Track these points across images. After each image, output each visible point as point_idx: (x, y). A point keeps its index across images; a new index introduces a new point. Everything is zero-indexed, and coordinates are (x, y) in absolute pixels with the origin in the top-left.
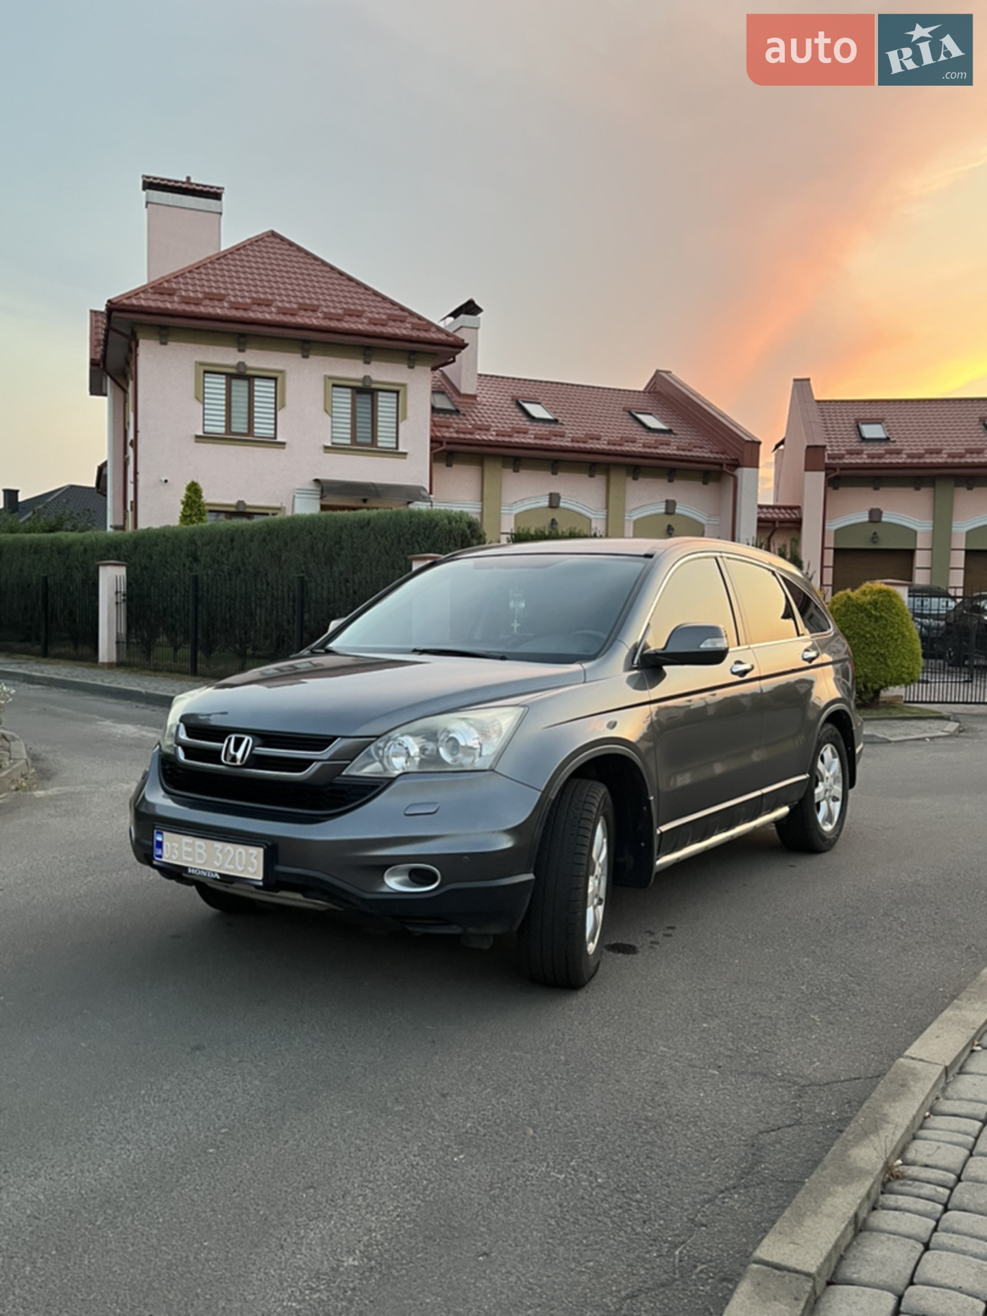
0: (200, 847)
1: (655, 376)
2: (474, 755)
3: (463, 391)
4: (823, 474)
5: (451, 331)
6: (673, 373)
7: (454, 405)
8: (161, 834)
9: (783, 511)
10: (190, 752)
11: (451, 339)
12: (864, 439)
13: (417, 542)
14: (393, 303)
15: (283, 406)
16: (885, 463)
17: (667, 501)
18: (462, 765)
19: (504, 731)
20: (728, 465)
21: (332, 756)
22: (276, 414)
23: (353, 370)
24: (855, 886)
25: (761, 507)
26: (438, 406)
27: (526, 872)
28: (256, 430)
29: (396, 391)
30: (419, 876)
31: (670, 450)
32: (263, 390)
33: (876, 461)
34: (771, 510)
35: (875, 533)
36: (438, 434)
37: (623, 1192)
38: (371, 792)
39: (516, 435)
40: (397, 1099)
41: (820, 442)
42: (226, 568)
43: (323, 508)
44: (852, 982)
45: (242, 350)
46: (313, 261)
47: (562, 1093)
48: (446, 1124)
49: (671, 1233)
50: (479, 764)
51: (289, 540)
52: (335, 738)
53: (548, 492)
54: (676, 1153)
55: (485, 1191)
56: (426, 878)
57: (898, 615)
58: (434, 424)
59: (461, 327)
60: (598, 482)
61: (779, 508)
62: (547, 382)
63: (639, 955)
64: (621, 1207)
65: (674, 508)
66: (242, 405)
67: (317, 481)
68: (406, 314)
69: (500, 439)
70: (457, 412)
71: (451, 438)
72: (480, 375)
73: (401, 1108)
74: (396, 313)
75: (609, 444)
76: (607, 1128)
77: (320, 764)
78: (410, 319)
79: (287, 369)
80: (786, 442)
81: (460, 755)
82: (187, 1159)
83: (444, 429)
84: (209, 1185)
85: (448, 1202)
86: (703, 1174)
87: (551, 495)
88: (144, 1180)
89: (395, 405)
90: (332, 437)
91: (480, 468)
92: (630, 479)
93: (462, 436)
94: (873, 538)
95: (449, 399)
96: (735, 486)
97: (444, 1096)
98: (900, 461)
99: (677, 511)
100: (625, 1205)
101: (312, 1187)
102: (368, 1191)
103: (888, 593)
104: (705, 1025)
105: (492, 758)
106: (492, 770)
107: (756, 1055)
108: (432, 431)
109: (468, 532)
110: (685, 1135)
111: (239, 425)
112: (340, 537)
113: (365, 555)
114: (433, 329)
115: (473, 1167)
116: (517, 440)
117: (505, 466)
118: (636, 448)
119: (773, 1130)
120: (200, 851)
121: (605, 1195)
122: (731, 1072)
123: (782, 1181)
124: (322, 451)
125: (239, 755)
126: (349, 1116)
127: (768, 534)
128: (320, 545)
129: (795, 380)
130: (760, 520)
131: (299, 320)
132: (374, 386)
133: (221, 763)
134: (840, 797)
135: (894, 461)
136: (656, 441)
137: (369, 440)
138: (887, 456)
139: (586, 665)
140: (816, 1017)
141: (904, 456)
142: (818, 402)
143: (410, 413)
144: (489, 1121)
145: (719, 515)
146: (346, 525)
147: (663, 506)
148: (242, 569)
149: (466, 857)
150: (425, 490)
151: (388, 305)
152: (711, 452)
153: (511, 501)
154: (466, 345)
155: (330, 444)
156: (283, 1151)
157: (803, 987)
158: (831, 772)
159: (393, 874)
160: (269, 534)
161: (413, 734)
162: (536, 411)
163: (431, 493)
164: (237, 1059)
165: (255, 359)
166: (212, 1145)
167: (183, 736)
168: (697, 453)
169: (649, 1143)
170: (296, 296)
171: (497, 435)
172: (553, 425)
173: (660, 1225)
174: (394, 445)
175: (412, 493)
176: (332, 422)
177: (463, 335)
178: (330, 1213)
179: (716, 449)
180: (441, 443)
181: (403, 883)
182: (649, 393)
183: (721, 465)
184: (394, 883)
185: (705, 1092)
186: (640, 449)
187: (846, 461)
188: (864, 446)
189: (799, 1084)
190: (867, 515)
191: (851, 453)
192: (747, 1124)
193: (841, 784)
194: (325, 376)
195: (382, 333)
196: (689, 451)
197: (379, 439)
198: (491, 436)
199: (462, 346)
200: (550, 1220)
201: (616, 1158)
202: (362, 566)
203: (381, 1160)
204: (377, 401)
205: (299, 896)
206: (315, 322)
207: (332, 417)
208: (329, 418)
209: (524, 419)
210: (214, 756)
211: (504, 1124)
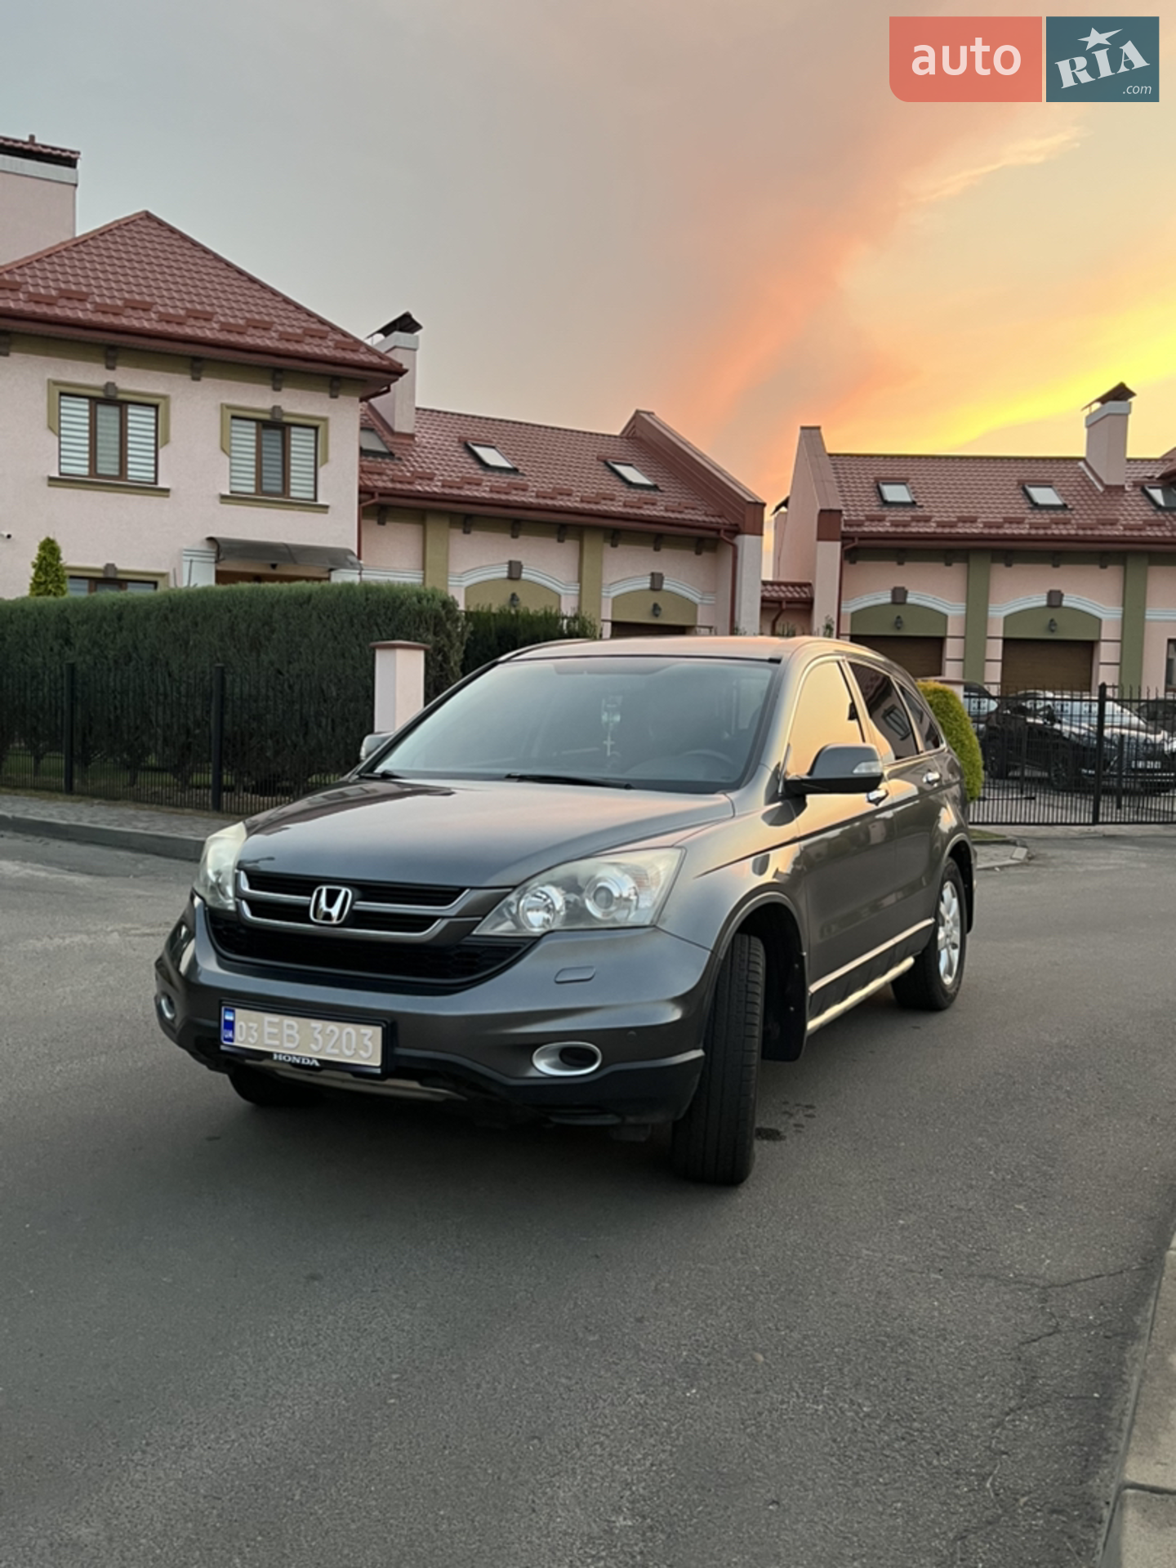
0: (290, 1027)
1: (634, 418)
2: (629, 909)
3: (397, 429)
4: (838, 544)
5: (382, 350)
6: (657, 414)
7: (387, 447)
8: (233, 1011)
9: (791, 589)
10: (257, 907)
11: (385, 363)
12: (886, 503)
13: (377, 625)
14: (310, 314)
15: (166, 442)
16: (911, 533)
17: (653, 574)
18: (614, 920)
19: (663, 879)
20: (726, 531)
21: (460, 912)
22: (156, 452)
23: (260, 398)
24: (996, 1049)
25: (765, 583)
26: (365, 447)
27: (696, 1048)
28: (130, 473)
29: (315, 427)
30: (571, 1057)
31: (657, 512)
32: (140, 421)
33: (900, 529)
34: (776, 588)
35: (899, 617)
36: (369, 483)
37: (897, 1421)
38: (511, 955)
39: (467, 486)
40: (586, 1328)
41: (836, 505)
42: (111, 654)
43: (221, 577)
44: (1043, 1164)
45: (111, 368)
46: (203, 255)
47: (776, 1310)
48: (658, 1354)
49: (972, 1464)
50: (633, 918)
51: (199, 619)
52: (462, 889)
53: (507, 560)
54: (938, 1373)
55: (740, 1429)
56: (586, 1058)
57: (956, 720)
58: (363, 470)
59: (395, 347)
60: (569, 548)
61: (779, 584)
62: (501, 421)
63: (788, 1141)
64: (903, 1439)
65: (661, 583)
66: (111, 438)
67: (211, 539)
68: (326, 328)
69: (447, 491)
70: (391, 455)
71: (385, 488)
72: (418, 409)
73: (596, 1337)
74: (314, 326)
75: (582, 501)
76: (847, 1348)
77: (445, 922)
78: (332, 336)
79: (172, 394)
80: (790, 504)
81: (613, 908)
82: (368, 1412)
83: (376, 477)
84: (411, 1443)
85: (702, 1445)
86: (979, 1395)
87: (510, 563)
88: (328, 1442)
89: (313, 445)
90: (231, 484)
91: (421, 527)
92: (607, 546)
93: (399, 486)
94: (896, 623)
95: (380, 438)
96: (735, 558)
97: (640, 1320)
98: (928, 530)
99: (665, 587)
100: (907, 1436)
101: (534, 1437)
102: (602, 1439)
103: (944, 693)
104: (901, 1222)
105: (652, 913)
106: (653, 926)
107: (975, 1255)
108: (360, 478)
109: (443, 613)
110: (939, 1351)
111: (108, 465)
112: (271, 617)
113: (306, 640)
114: (363, 349)
115: (712, 1404)
116: (468, 493)
117: (453, 525)
118: (616, 508)
119: (1034, 1341)
120: (290, 1032)
121: (879, 1426)
122: (956, 1275)
123: (1068, 1398)
124: (217, 501)
125: (335, 911)
126: (538, 1351)
127: (773, 617)
128: (243, 626)
129: (803, 428)
130: (764, 600)
131: (188, 331)
132: (286, 419)
133: (310, 922)
134: (958, 942)
135: (921, 530)
136: (639, 499)
137: (279, 489)
138: (914, 524)
139: (733, 796)
140: (1021, 1207)
141: (934, 525)
142: (831, 455)
143: (332, 454)
144: (706, 1347)
145: (714, 592)
146: (278, 601)
147: (648, 580)
148: (134, 655)
149: (632, 1033)
150: (353, 554)
151: (303, 317)
152: (707, 515)
153: (459, 570)
154: (406, 371)
155: (227, 493)
156: (479, 1397)
157: (992, 1172)
158: (951, 914)
159: (542, 1056)
160: (172, 610)
161: (555, 884)
162: (491, 457)
163: (359, 557)
164: (370, 1290)
165: (129, 380)
166: (392, 1395)
167: (245, 887)
168: (689, 515)
169: (903, 1363)
170: (182, 300)
171: (443, 486)
172: (512, 476)
173: (956, 1456)
174: (311, 496)
175: (336, 558)
176: (231, 464)
177: (398, 357)
178: (570, 1467)
179: (710, 510)
180: (372, 495)
181: (554, 1066)
182: (627, 438)
183: (718, 531)
184: (543, 1066)
185: (938, 1300)
186: (620, 509)
187: (866, 529)
188: (885, 511)
189: (1038, 1286)
190: (889, 595)
191: (871, 519)
192: (1002, 1335)
193: (958, 928)
194: (222, 405)
195: (298, 352)
196: (680, 512)
197: (292, 487)
198: (435, 488)
199: (398, 372)
200: (830, 1459)
201: (872, 1383)
202: (300, 653)
203: (601, 1401)
204: (290, 439)
205: (415, 1085)
206: (209, 334)
207: (231, 457)
208: (227, 460)
209: (476, 466)
210: (300, 913)
211: (725, 1350)
